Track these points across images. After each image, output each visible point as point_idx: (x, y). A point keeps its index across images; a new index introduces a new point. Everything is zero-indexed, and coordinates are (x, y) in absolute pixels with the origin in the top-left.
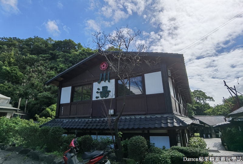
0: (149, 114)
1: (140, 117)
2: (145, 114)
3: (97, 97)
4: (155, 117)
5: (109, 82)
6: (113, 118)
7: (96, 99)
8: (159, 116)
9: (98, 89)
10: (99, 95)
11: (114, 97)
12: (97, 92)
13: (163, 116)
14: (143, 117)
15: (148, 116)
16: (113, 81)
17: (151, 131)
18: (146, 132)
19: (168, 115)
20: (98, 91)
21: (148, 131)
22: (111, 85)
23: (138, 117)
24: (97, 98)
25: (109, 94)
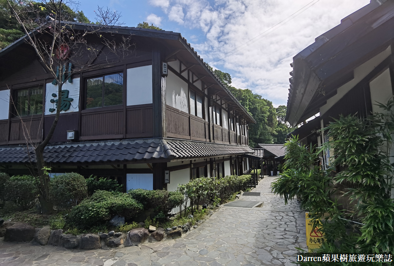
0: (128, 139)
1: (112, 143)
2: (121, 139)
3: (52, 110)
4: (134, 143)
5: (71, 82)
6: (73, 145)
7: (50, 113)
8: (140, 142)
9: (54, 95)
10: (54, 106)
11: (77, 110)
12: (52, 101)
13: (146, 141)
14: (117, 143)
15: (125, 143)
16: (77, 81)
17: (130, 166)
18: (122, 166)
19: (153, 140)
20: (53, 98)
21: (125, 166)
22: (73, 88)
23: (109, 144)
24: (52, 112)
25: (70, 104)
